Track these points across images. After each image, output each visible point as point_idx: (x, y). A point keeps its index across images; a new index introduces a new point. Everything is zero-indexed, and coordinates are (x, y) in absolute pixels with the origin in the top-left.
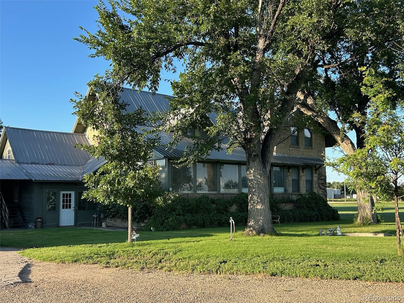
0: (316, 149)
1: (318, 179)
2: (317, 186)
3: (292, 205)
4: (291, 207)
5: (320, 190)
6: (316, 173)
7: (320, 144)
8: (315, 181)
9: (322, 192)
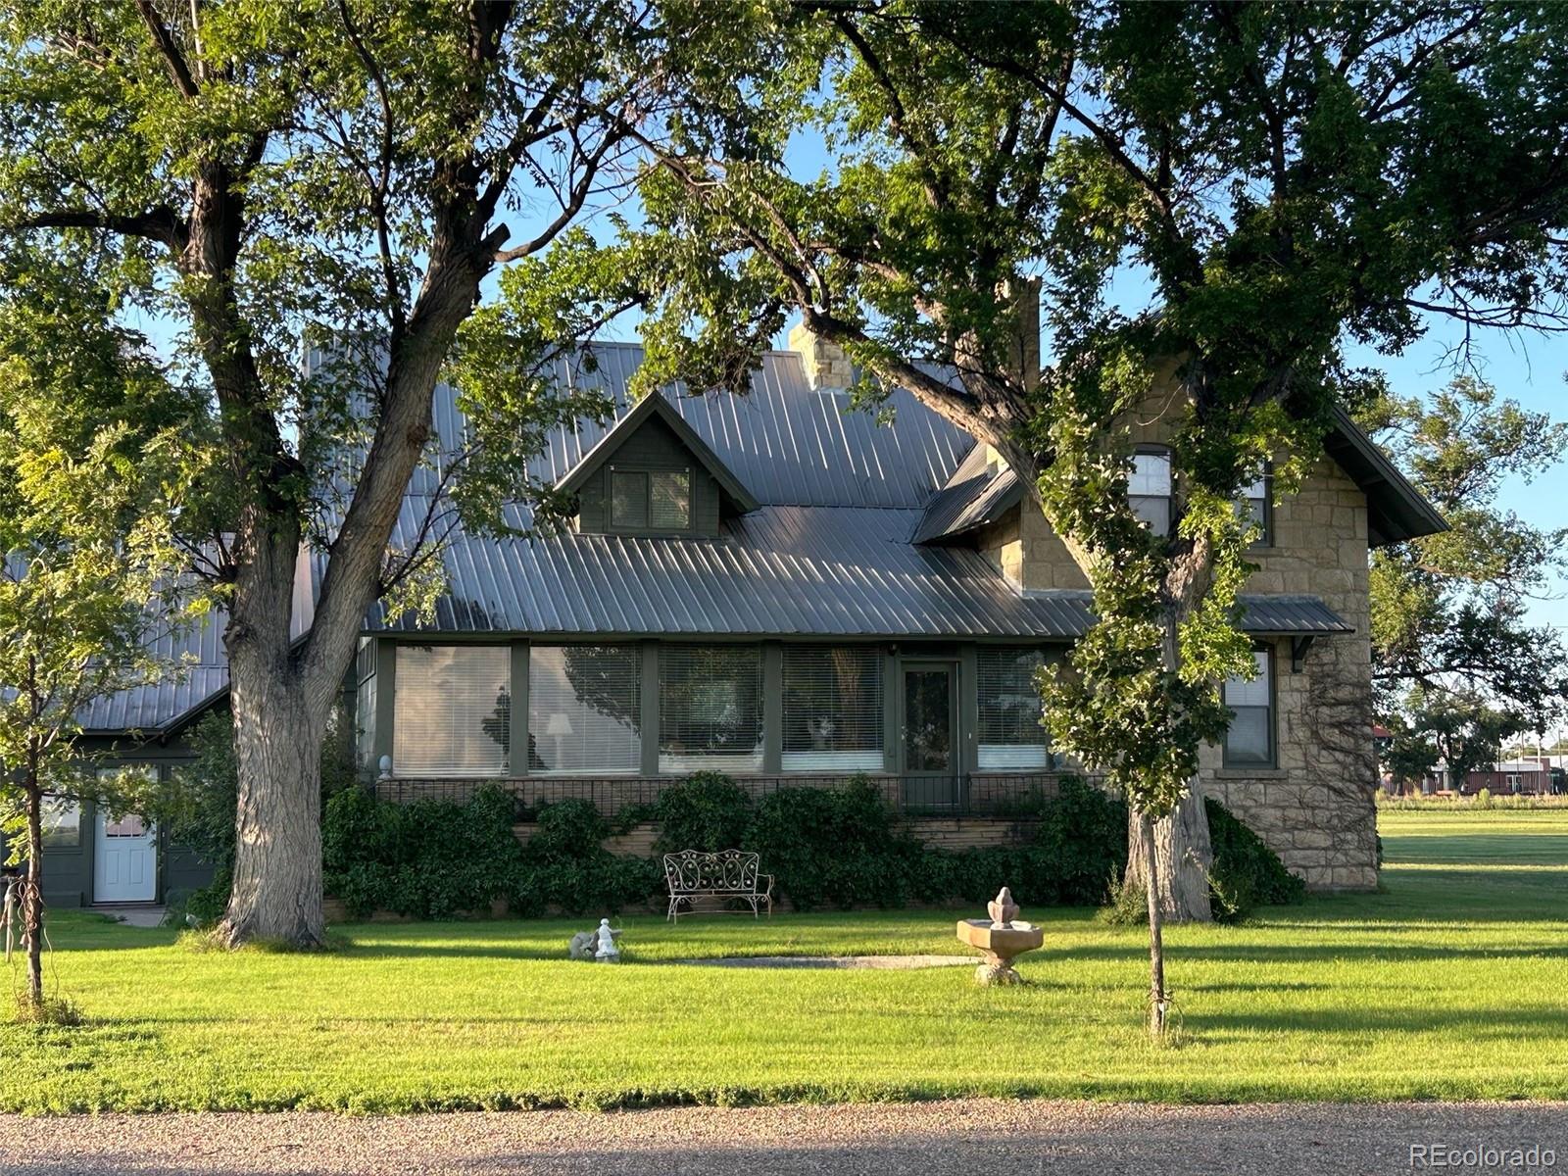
0: (1304, 554)
1: (1312, 700)
2: (1301, 734)
3: (1003, 827)
4: (994, 835)
5: (1324, 753)
6: (1295, 671)
7: (1331, 526)
8: (1290, 712)
9: (1337, 761)
